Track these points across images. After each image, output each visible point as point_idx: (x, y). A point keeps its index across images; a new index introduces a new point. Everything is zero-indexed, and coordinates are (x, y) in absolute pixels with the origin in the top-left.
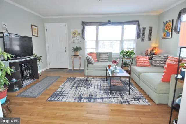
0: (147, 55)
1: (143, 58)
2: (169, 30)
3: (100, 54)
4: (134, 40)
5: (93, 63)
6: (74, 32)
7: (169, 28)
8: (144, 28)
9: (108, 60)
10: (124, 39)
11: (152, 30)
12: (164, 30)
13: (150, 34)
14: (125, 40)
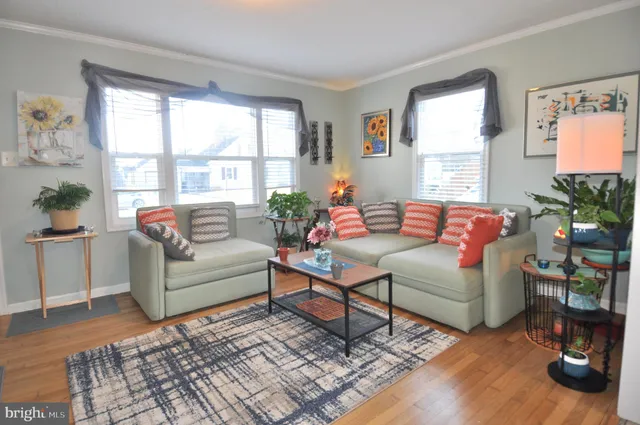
0: (335, 202)
1: (349, 212)
2: (382, 134)
3: (193, 211)
4: (292, 160)
5: (193, 255)
6: (40, 107)
7: (382, 129)
8: (314, 125)
9: (228, 234)
10: (265, 155)
11: (331, 132)
12: (366, 135)
13: (329, 142)
14: (269, 159)
